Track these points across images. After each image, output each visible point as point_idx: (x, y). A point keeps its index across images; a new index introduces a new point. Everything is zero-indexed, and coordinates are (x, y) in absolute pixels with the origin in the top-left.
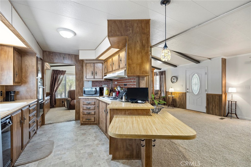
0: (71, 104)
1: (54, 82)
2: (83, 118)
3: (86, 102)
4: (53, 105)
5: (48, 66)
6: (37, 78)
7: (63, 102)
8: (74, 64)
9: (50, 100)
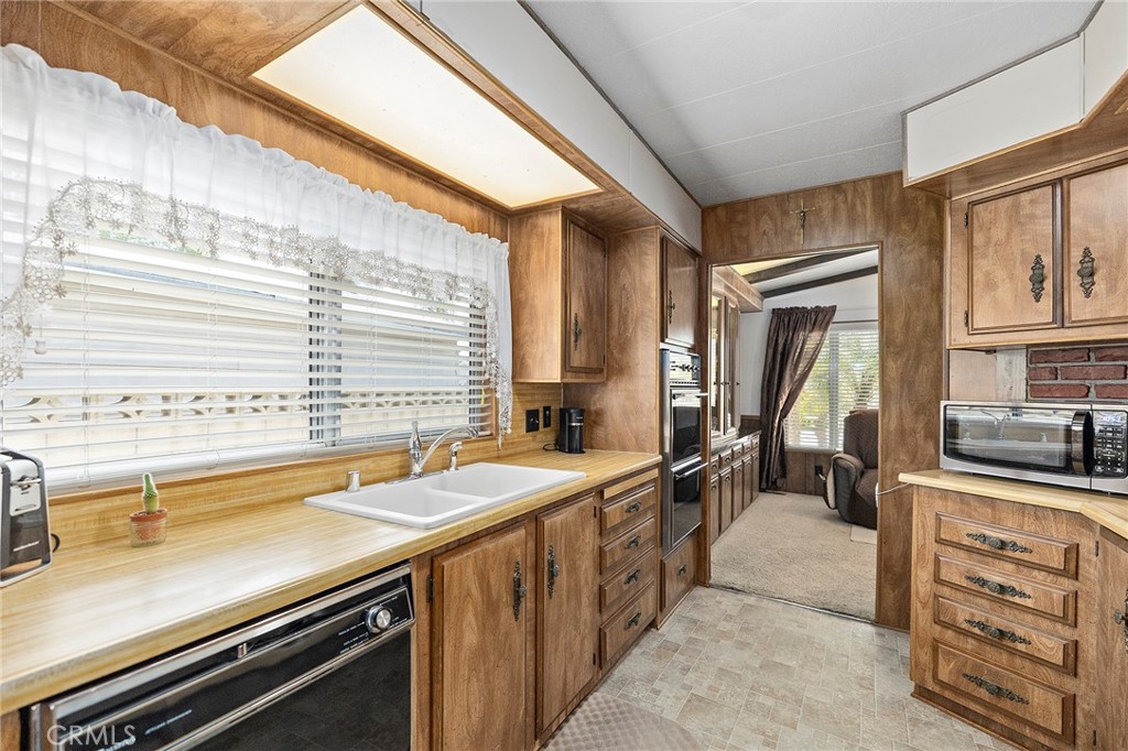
0: (859, 491)
1: (778, 366)
2: (935, 650)
3: (965, 529)
4: (775, 477)
5: (749, 291)
6: (662, 346)
7: (819, 470)
8: (868, 239)
9: (756, 454)
